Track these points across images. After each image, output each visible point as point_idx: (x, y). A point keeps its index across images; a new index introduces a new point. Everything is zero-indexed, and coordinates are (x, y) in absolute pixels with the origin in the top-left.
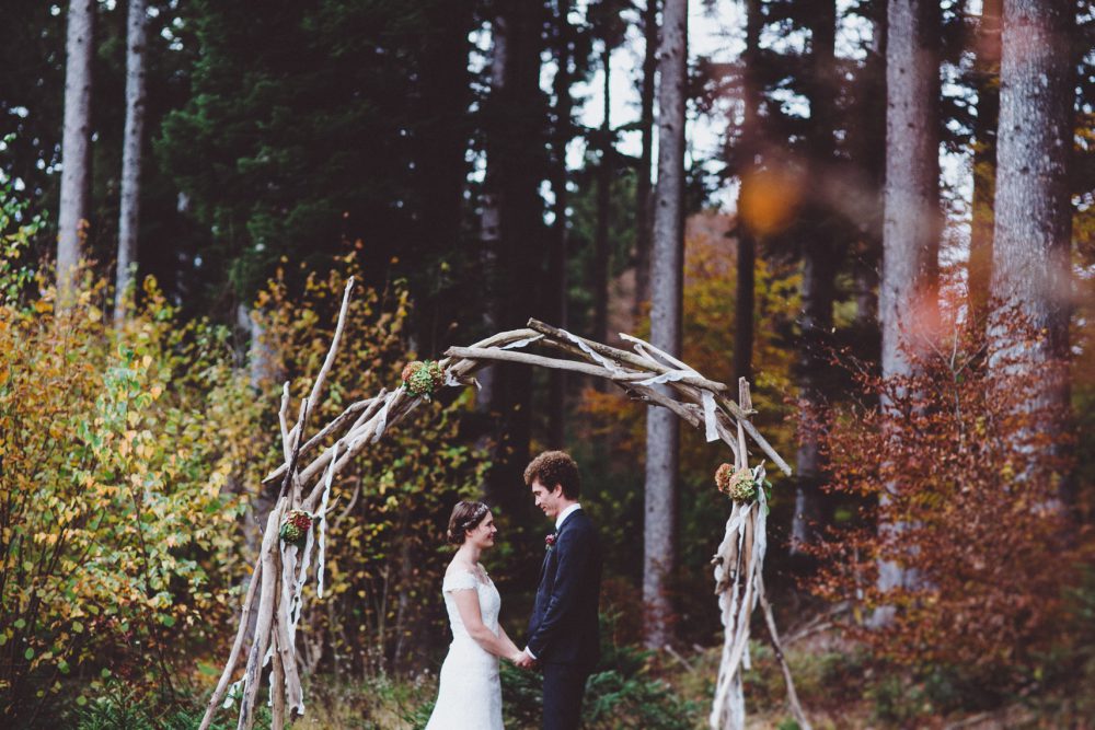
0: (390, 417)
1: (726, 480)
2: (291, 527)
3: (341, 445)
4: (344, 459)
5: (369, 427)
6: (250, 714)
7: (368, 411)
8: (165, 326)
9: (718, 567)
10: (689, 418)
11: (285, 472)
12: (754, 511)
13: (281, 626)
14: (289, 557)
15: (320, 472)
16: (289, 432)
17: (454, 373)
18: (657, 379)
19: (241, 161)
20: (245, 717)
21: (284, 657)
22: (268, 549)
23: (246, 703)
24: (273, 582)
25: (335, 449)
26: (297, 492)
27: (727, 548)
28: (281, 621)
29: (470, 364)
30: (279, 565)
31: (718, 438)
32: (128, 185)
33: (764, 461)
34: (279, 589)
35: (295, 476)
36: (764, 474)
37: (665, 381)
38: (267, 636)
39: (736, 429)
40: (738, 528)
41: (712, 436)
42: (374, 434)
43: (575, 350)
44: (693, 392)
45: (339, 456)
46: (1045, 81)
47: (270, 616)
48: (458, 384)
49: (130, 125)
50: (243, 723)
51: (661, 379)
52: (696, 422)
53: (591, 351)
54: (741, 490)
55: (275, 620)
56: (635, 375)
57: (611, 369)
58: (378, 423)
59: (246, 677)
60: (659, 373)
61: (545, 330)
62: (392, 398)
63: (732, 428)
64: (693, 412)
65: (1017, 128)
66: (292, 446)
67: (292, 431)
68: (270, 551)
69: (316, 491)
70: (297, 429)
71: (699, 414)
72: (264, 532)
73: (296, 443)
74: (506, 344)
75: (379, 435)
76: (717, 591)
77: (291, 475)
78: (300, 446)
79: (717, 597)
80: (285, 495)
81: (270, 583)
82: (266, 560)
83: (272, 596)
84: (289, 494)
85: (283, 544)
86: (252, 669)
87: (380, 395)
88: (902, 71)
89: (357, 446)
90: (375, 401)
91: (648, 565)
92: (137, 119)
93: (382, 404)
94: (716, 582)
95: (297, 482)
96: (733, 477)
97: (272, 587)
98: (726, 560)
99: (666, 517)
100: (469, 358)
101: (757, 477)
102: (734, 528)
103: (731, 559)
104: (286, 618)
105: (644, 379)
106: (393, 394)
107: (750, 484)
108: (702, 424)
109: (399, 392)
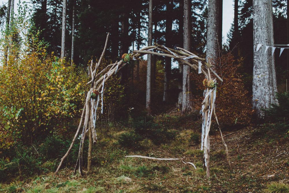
0: (119, 68)
2: (94, 94)
3: (106, 75)
4: (107, 78)
5: (113, 70)
6: (83, 145)
7: (113, 66)
8: (74, 68)
9: (204, 105)
10: (194, 68)
11: (92, 82)
12: (213, 91)
13: (91, 121)
14: (93, 102)
15: (101, 82)
16: (93, 72)
17: (135, 56)
18: (187, 58)
19: (86, 43)
20: (81, 146)
21: (92, 129)
22: (87, 101)
23: (82, 142)
24: (89, 110)
25: (105, 76)
26: (95, 87)
27: (206, 100)
28: (91, 120)
29: (139, 54)
30: (90, 105)
31: (201, 73)
32: (72, 54)
33: (216, 78)
34: (90, 112)
35: (94, 83)
36: (216, 81)
37: (189, 58)
38: (87, 124)
39: (207, 70)
40: (209, 95)
41: (200, 72)
42: (115, 72)
43: (166, 51)
44: (196, 61)
45: (106, 78)
46: (215, 26)
47: (88, 119)
48: (136, 60)
49: (72, 46)
50: (81, 147)
52: (196, 69)
53: (170, 51)
54: (211, 85)
55: (89, 120)
56: (181, 57)
57: (175, 55)
58: (116, 69)
59: (82, 135)
60: (187, 56)
61: (158, 45)
62: (119, 63)
63: (206, 70)
65: (211, 33)
66: (93, 75)
67: (94, 72)
68: (88, 102)
69: (100, 86)
70: (95, 71)
71: (197, 67)
72: (86, 97)
73: (95, 74)
74: (148, 50)
75: (116, 72)
77: (93, 82)
78: (95, 75)
80: (92, 87)
81: (88, 110)
82: (87, 104)
83: (88, 114)
84: (93, 87)
85: (91, 99)
86: (83, 133)
87: (116, 62)
88: (186, 29)
89: (110, 75)
90: (115, 64)
91: (147, 103)
92: (73, 45)
93: (117, 65)
95: (95, 84)
97: (89, 111)
98: (206, 103)
99: (149, 96)
100: (139, 53)
101: (215, 82)
102: (208, 95)
103: (207, 103)
104: (92, 119)
105: (184, 58)
106: (119, 62)
107: (214, 84)
108: (198, 69)
109: (121, 61)
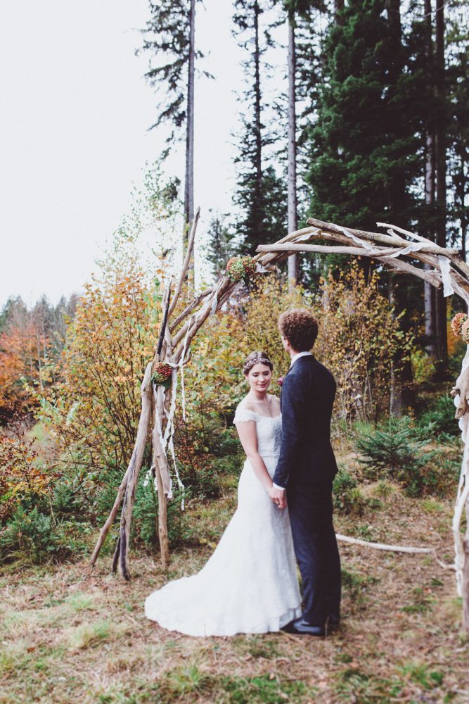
0: (220, 297)
1: (459, 326)
3: (193, 318)
4: (194, 327)
5: (208, 305)
6: (129, 500)
9: (457, 396)
10: (431, 280)
13: (156, 439)
14: (159, 395)
17: (260, 263)
18: (402, 252)
20: (126, 503)
25: (190, 322)
27: (463, 382)
29: (272, 256)
30: (153, 400)
31: (453, 293)
37: (408, 253)
38: (142, 447)
41: (448, 292)
42: (210, 309)
43: (342, 238)
44: (431, 259)
45: (191, 326)
48: (266, 271)
51: (405, 252)
52: (437, 285)
53: (352, 236)
56: (385, 251)
57: (368, 248)
58: (212, 301)
60: (402, 246)
61: (322, 226)
64: (434, 277)
68: (146, 390)
71: (439, 278)
76: (456, 416)
77: (162, 339)
79: (457, 421)
80: (159, 353)
85: (155, 386)
86: (131, 470)
89: (201, 318)
94: (455, 408)
96: (465, 323)
98: (462, 391)
100: (272, 252)
103: (466, 390)
104: (158, 434)
105: (391, 253)
109: (225, 279)
